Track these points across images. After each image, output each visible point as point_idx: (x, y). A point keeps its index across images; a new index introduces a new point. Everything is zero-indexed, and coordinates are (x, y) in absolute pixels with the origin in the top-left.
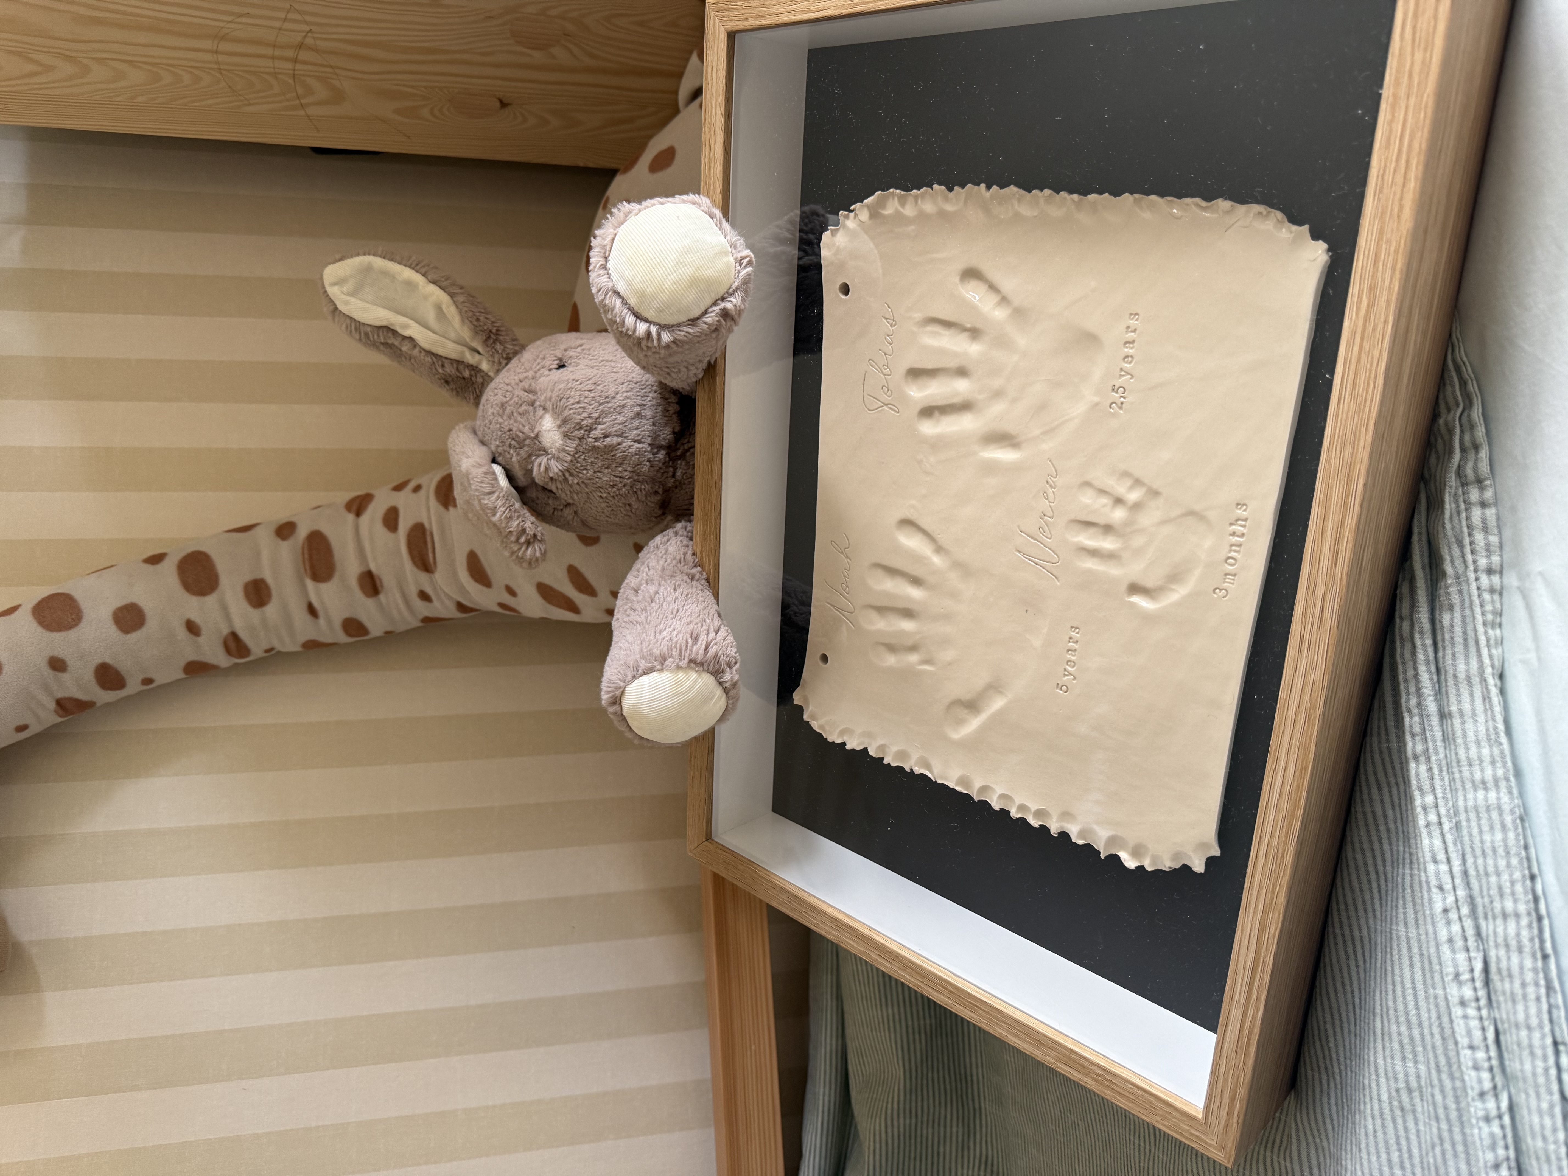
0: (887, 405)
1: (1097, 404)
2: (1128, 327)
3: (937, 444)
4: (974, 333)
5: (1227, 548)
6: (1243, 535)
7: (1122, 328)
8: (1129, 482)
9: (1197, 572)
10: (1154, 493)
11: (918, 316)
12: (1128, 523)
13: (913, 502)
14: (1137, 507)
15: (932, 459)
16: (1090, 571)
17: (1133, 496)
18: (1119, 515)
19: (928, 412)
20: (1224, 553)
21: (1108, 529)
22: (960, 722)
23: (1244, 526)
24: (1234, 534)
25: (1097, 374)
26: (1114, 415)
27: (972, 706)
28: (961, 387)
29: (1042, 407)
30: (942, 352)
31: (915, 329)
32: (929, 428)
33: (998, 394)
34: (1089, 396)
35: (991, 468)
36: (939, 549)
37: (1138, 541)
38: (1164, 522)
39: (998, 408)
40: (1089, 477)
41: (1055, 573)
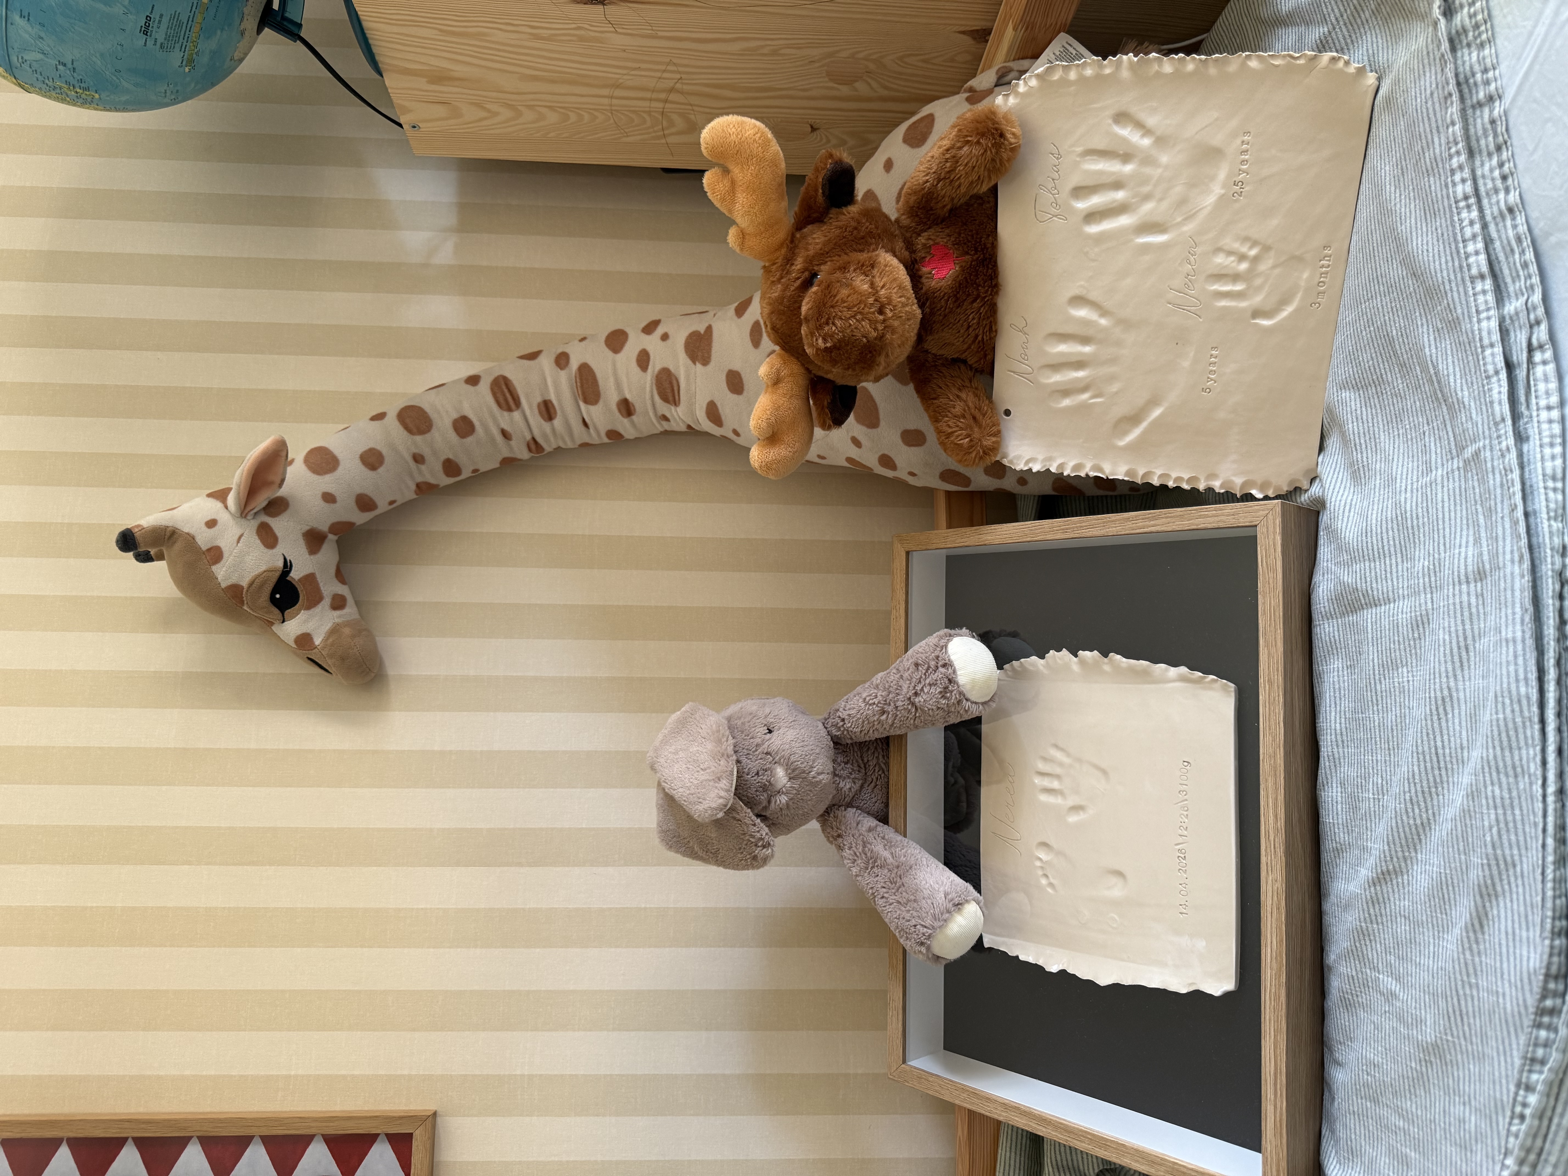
0: (1056, 216)
1: (1223, 195)
2: (1243, 142)
3: (1100, 238)
4: (1126, 158)
5: (1319, 276)
6: (1329, 266)
7: (1239, 142)
8: (1248, 245)
9: (1299, 296)
10: (1266, 249)
11: (1079, 149)
12: (1250, 270)
13: (1082, 283)
14: (1256, 260)
15: (1096, 250)
16: (1224, 308)
17: (1253, 252)
18: (1244, 266)
19: (1091, 216)
20: (1316, 280)
21: (1236, 277)
22: (1125, 433)
23: (1329, 261)
24: (1323, 266)
25: (1222, 175)
26: (1236, 201)
27: (1134, 419)
28: (1120, 195)
29: (1183, 202)
30: (1101, 173)
31: (1078, 159)
32: (1093, 229)
33: (1147, 198)
34: (1217, 190)
35: (1146, 248)
36: (1104, 313)
37: (1258, 281)
38: (1274, 267)
39: (1148, 206)
40: (1221, 244)
41: (1198, 313)
